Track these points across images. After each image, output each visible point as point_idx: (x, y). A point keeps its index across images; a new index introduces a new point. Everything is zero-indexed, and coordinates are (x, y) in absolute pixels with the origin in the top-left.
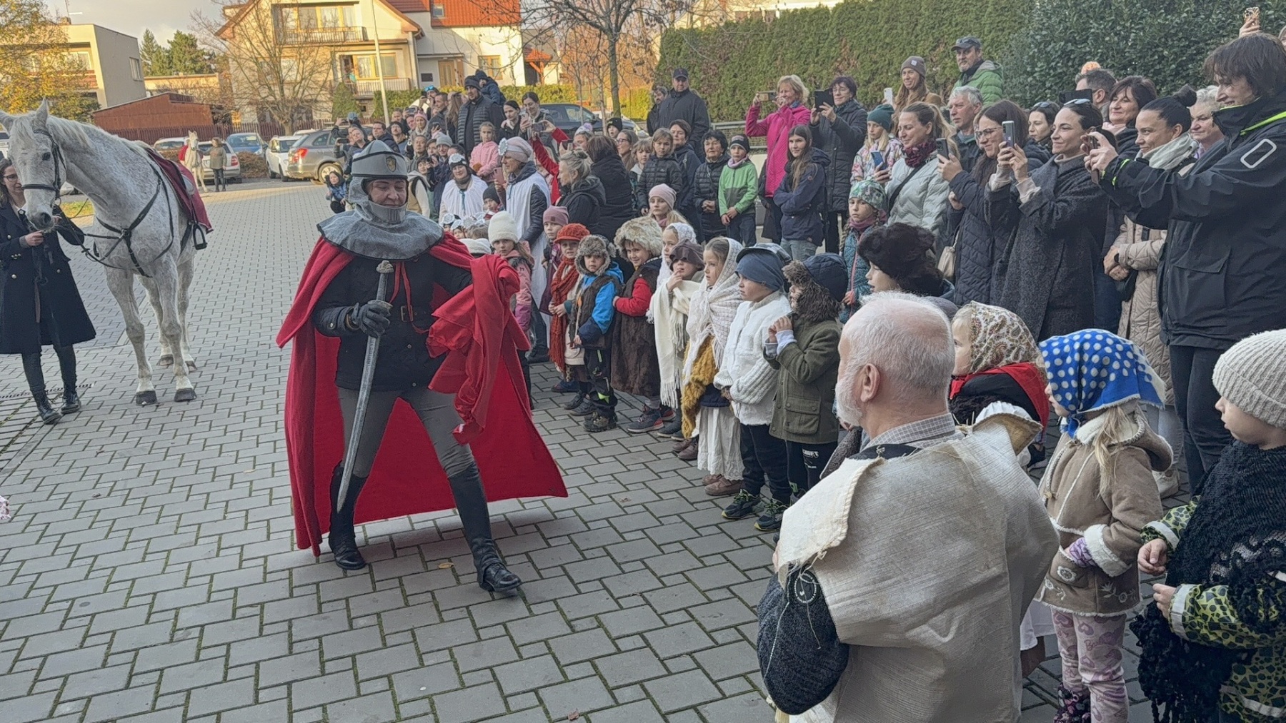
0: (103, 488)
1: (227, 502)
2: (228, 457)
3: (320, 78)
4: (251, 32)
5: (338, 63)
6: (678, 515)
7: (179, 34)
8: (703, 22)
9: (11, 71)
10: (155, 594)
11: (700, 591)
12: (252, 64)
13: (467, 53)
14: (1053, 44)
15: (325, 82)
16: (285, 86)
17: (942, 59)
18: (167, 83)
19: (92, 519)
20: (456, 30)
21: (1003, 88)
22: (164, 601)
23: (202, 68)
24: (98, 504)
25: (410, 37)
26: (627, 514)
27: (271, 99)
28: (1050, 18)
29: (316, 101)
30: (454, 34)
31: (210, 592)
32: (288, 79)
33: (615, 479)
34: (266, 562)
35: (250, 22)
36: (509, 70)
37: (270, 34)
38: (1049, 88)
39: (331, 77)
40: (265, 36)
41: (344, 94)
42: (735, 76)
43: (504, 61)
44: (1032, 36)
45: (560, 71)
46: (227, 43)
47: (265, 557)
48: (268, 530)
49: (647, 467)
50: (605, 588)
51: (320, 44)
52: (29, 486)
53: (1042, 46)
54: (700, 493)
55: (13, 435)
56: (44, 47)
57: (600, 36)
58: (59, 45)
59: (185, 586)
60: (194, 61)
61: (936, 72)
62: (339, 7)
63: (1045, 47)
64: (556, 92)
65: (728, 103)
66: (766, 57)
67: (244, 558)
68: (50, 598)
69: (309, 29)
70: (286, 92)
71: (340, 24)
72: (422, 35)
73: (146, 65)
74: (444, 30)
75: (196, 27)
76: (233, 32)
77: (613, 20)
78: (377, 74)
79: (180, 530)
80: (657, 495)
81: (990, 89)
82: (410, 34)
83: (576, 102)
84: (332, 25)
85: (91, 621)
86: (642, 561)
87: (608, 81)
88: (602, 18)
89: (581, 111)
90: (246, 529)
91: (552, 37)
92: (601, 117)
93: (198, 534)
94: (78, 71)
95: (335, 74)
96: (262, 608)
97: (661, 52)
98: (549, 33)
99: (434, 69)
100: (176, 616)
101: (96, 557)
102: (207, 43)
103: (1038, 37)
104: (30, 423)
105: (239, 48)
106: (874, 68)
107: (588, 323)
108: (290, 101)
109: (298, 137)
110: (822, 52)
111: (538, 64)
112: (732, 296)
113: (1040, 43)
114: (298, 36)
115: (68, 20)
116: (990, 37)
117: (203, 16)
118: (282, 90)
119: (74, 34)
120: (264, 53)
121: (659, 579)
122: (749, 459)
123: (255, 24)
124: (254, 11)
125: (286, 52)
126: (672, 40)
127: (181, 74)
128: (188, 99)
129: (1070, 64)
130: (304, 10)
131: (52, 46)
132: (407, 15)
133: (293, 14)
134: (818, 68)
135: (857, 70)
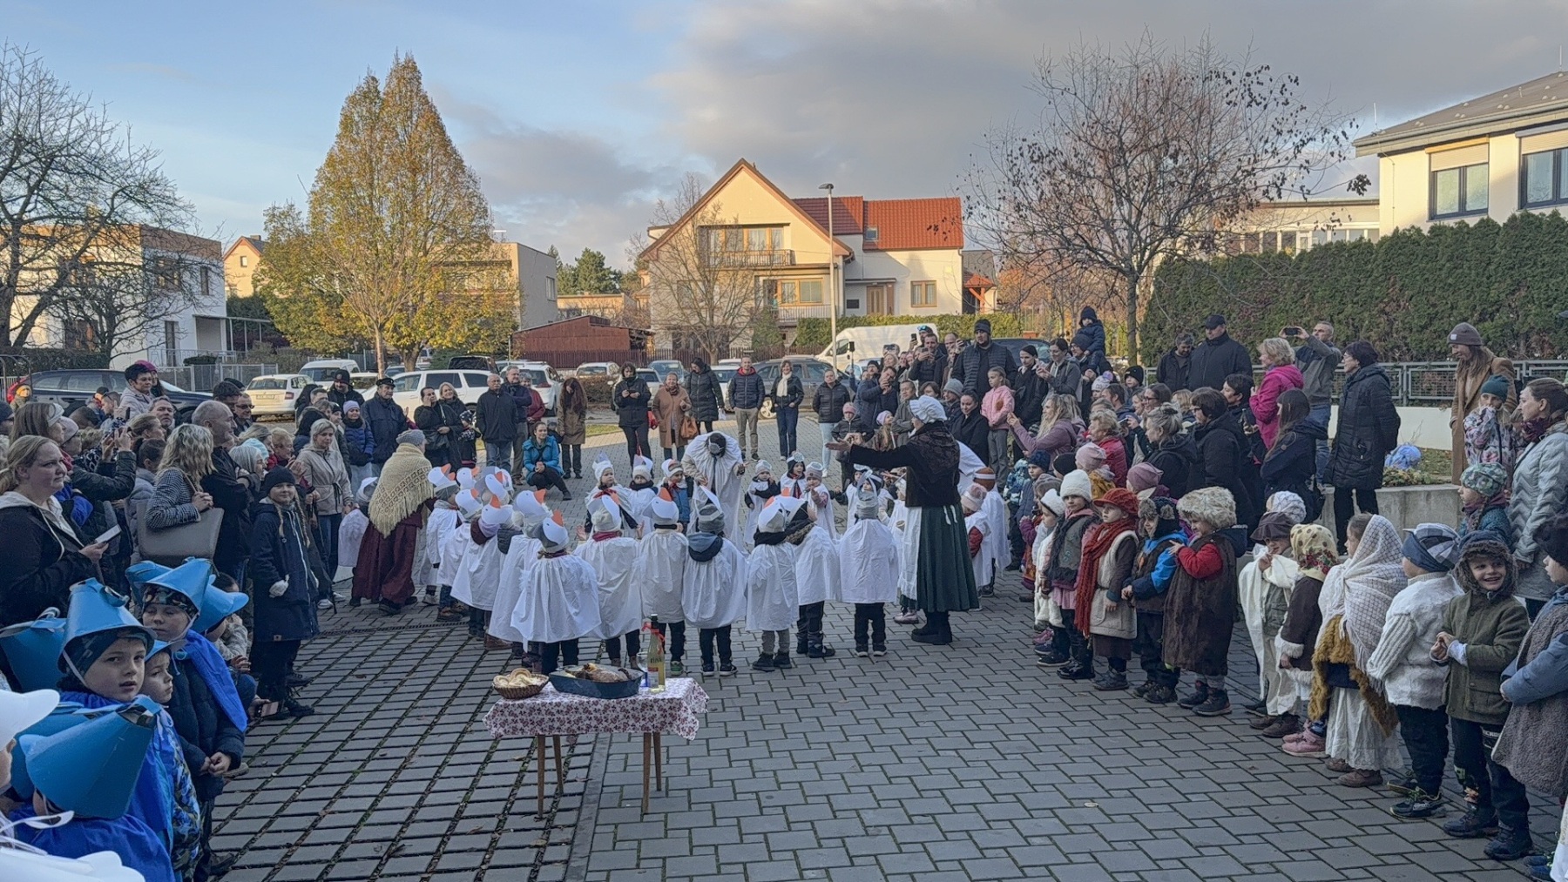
5: (761, 289)
7: (587, 251)
13: (899, 277)
18: (575, 302)
20: (891, 254)
23: (606, 287)
30: (889, 258)
41: (765, 322)
51: (745, 268)
60: (600, 280)
62: (768, 229)
69: (735, 252)
71: (768, 247)
72: (854, 259)
74: (878, 254)
84: (758, 248)
95: (757, 301)
99: (862, 295)
111: (977, 290)
127: (586, 294)
132: (838, 237)
133: (720, 237)
134: (1357, 309)
135: (1408, 313)
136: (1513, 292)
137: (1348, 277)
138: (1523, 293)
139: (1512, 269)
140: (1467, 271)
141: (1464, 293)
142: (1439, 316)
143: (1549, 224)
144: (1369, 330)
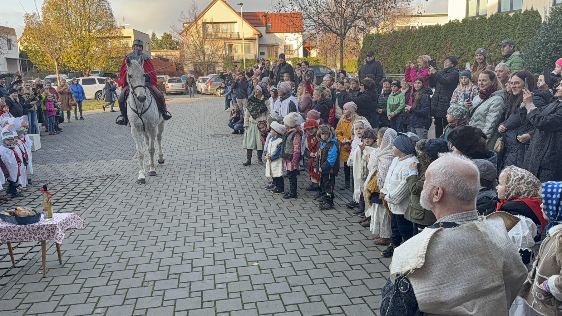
0: (121, 218)
1: (169, 228)
2: (171, 209)
3: (220, 53)
4: (194, 34)
5: (227, 47)
6: (360, 252)
7: (165, 33)
8: (382, 31)
9: (101, 47)
10: (137, 265)
11: (369, 289)
12: (193, 47)
13: (279, 43)
14: (550, 44)
15: (221, 55)
16: (205, 56)
17: (495, 49)
18: (159, 53)
19: (115, 231)
20: (276, 34)
21: (523, 64)
22: (141, 269)
23: (173, 48)
24: (119, 224)
25: (257, 37)
26: (336, 249)
27: (200, 61)
28: (549, 32)
29: (217, 62)
30: (275, 36)
31: (159, 266)
32: (207, 53)
33: (332, 232)
34: (183, 255)
35: (193, 30)
36: (296, 51)
37: (201, 34)
38: (547, 64)
39: (224, 53)
40: (199, 35)
41: (228, 60)
42: (396, 54)
43: (295, 47)
44: (540, 40)
45: (318, 52)
46: (184, 38)
47: (183, 253)
48: (185, 241)
49: (347, 228)
50: (325, 283)
51: (221, 39)
52: (93, 214)
53: (544, 44)
54: (370, 243)
55: (89, 193)
56: (114, 38)
57: (337, 37)
58: (119, 37)
59: (149, 263)
60: (170, 44)
61: (492, 55)
62: (229, 24)
63: (546, 45)
64: (316, 61)
65: (392, 66)
66: (411, 47)
67: (174, 252)
68: (96, 263)
69: (216, 33)
70: (206, 59)
71: (229, 31)
72: (262, 36)
73: (152, 45)
74: (271, 34)
75: (172, 31)
76: (187, 33)
77: (343, 30)
78: (242, 52)
79: (150, 238)
80: (351, 241)
81: (517, 64)
82: (257, 35)
83: (324, 65)
84: (226, 31)
85: (112, 274)
86: (342, 272)
87: (338, 56)
88: (338, 29)
89: (326, 69)
90: (176, 240)
91: (316, 37)
92: (334, 71)
93: (156, 241)
94: (126, 48)
95: (225, 52)
96: (180, 275)
97: (363, 44)
98: (315, 36)
99: (265, 50)
100: (145, 275)
101: (116, 247)
102: (176, 37)
103: (542, 40)
104: (96, 189)
105: (188, 40)
106: (462, 52)
107: (325, 163)
108: (207, 62)
109: (209, 77)
110: (437, 45)
111: (309, 48)
112: (388, 154)
113: (544, 43)
114: (212, 35)
115: (124, 27)
116: (518, 40)
117: (175, 27)
118: (204, 58)
119: (126, 33)
120: (198, 42)
121: (350, 281)
122: (395, 229)
123: (195, 30)
124: (195, 25)
125: (207, 42)
126: (369, 39)
127: (165, 50)
128: (167, 60)
129: (558, 53)
130: (215, 25)
131: (117, 37)
132: (256, 28)
133: (211, 26)
134: (435, 52)
135: (453, 53)
136: (491, 45)
137: (432, 39)
138: (494, 45)
139: (491, 35)
140: (475, 36)
141: (473, 45)
142: (464, 54)
143: (505, 18)
144: (439, 60)
